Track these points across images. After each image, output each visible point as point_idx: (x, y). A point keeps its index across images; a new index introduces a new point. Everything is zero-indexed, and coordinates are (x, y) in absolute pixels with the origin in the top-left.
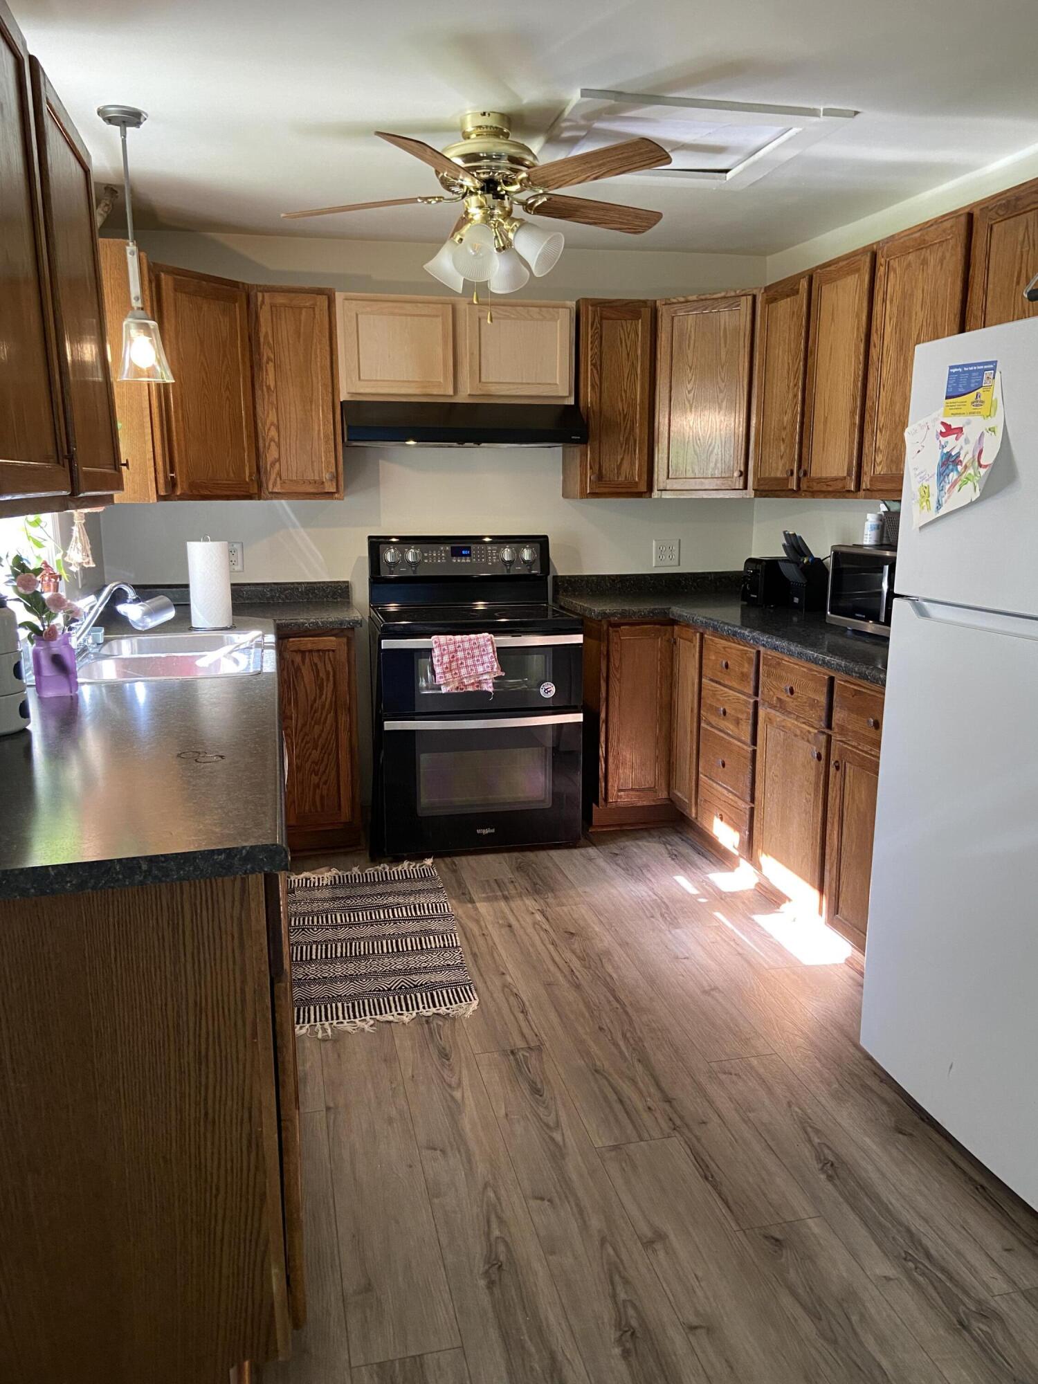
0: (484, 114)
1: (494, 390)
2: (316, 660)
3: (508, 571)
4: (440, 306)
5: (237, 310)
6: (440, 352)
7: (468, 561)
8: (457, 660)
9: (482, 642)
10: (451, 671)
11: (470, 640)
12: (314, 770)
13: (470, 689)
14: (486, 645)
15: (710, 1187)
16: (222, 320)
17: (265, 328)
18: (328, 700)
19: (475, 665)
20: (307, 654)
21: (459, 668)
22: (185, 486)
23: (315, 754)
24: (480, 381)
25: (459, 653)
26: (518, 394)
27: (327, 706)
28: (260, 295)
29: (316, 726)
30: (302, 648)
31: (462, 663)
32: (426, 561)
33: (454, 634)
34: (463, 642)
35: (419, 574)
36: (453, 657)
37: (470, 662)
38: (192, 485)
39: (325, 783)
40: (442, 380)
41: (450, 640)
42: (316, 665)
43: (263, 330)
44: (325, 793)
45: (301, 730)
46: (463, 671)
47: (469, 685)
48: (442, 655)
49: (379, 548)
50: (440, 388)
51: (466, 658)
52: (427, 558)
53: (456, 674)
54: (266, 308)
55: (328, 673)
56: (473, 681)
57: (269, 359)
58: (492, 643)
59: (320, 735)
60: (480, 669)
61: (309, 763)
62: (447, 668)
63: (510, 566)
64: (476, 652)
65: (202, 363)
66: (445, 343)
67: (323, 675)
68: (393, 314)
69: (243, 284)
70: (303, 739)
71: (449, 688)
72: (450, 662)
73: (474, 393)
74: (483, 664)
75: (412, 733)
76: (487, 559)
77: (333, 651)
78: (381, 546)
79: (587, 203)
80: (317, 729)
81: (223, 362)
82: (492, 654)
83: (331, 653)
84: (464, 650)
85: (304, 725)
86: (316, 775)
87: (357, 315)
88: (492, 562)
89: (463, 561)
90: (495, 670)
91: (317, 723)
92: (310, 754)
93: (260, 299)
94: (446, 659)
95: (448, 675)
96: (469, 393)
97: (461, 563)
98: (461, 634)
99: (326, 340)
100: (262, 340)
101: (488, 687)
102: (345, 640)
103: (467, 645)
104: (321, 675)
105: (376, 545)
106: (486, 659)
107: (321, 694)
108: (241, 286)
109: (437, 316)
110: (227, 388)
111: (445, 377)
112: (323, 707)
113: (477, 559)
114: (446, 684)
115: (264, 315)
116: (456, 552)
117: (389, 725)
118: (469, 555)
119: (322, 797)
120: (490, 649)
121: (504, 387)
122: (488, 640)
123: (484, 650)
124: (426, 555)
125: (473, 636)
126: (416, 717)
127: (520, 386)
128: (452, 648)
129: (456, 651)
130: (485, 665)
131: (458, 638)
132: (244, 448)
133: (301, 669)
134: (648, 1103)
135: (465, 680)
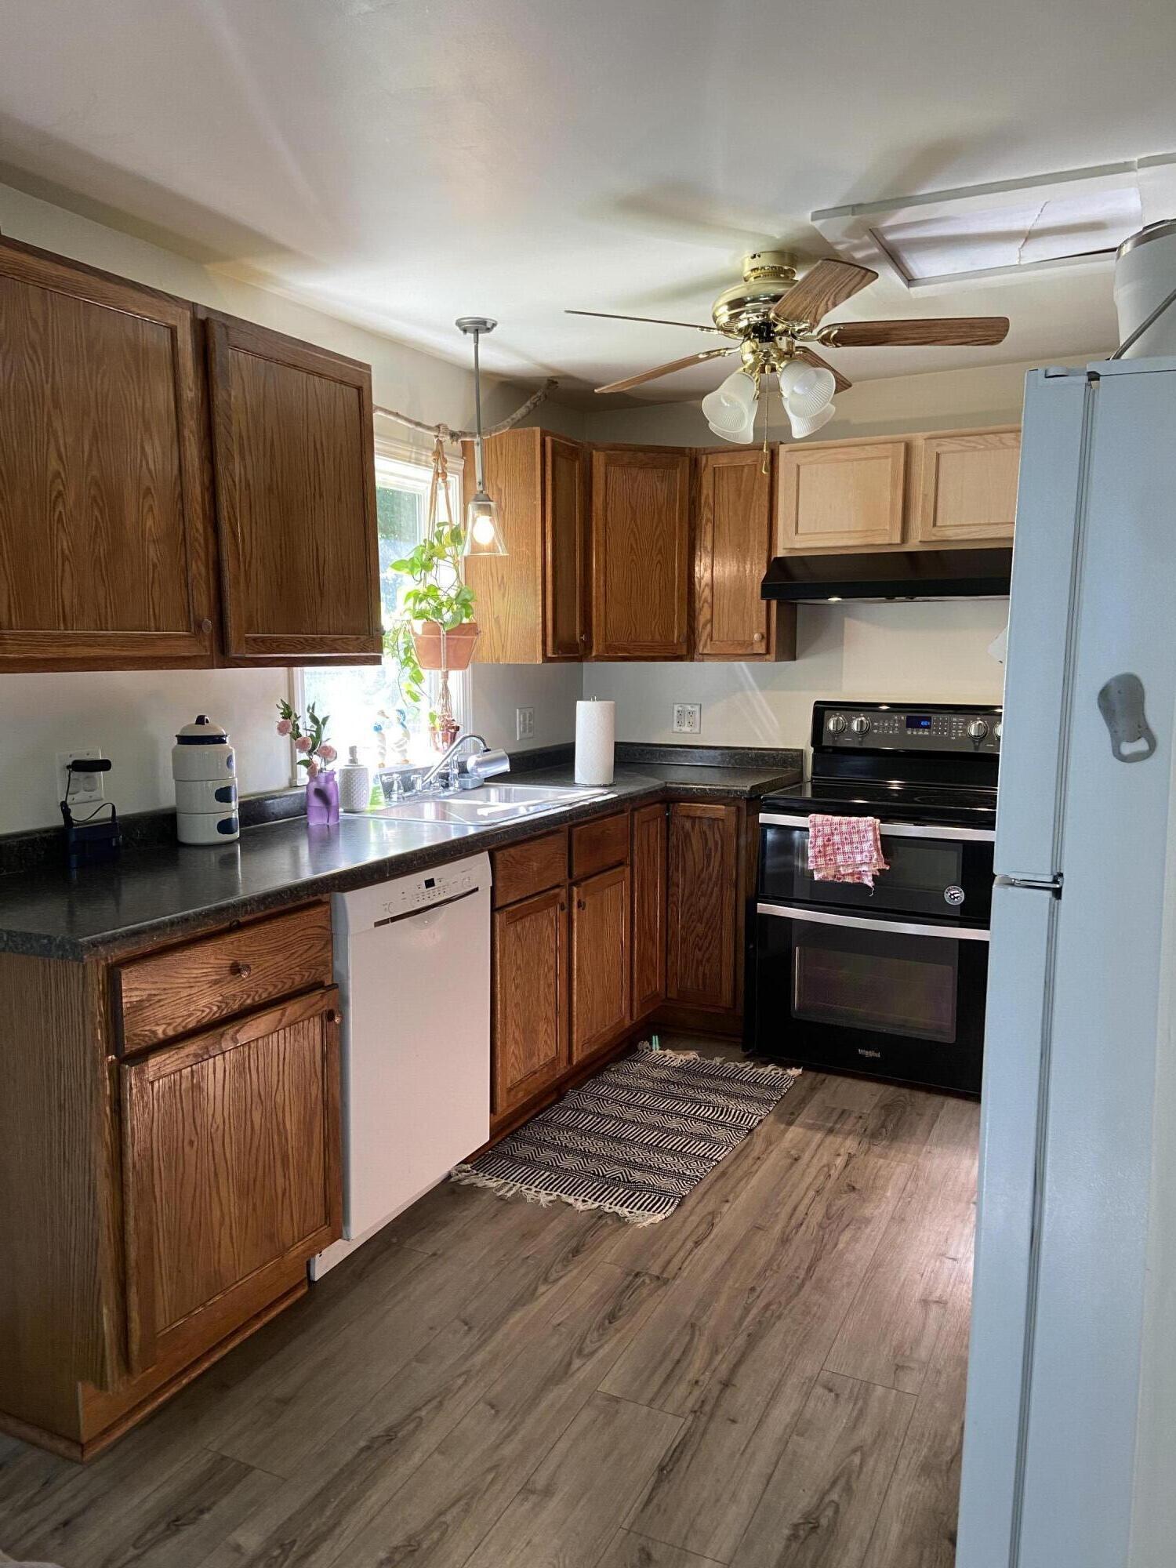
0: (754, 257)
1: (951, 534)
2: (705, 828)
3: (976, 748)
4: (890, 446)
5: (678, 475)
6: (889, 497)
7: (926, 733)
8: (833, 844)
9: (862, 826)
10: (825, 856)
11: (849, 823)
12: (697, 945)
13: (849, 880)
14: (866, 831)
15: (653, 1479)
16: (659, 487)
17: (707, 490)
18: (716, 872)
19: (853, 853)
20: (697, 820)
21: (834, 853)
22: (601, 647)
23: (700, 928)
24: (935, 525)
25: (835, 837)
26: (981, 537)
27: (714, 879)
28: (704, 458)
29: (703, 898)
30: (692, 814)
31: (838, 849)
32: (876, 731)
33: (835, 814)
34: (840, 824)
35: (864, 746)
36: (829, 840)
37: (847, 848)
38: (609, 647)
39: (708, 960)
40: (888, 527)
41: (827, 820)
42: (705, 833)
43: (705, 492)
44: (707, 972)
45: (687, 900)
46: (840, 858)
47: (848, 874)
48: (816, 837)
49: (823, 714)
50: (884, 536)
51: (843, 843)
52: (878, 728)
53: (830, 860)
54: (709, 470)
55: (716, 843)
56: (850, 871)
57: (708, 520)
58: (875, 829)
59: (705, 909)
60: (858, 858)
61: (694, 935)
62: (820, 852)
63: (979, 742)
64: (855, 838)
65: (632, 531)
66: (894, 486)
67: (711, 843)
68: (838, 461)
69: (690, 449)
70: (689, 910)
71: (820, 875)
72: (824, 846)
73: (925, 540)
74: (862, 852)
75: (789, 921)
76: (950, 732)
77: (723, 820)
78: (827, 713)
79: (893, 324)
80: (703, 901)
81: (657, 526)
82: (871, 842)
83: (720, 822)
84: (841, 833)
85: (691, 894)
86: (700, 950)
87: (798, 467)
88: (957, 737)
89: (920, 733)
90: (874, 861)
91: (703, 895)
92: (695, 927)
93: (704, 462)
94: (820, 841)
95: (821, 861)
96: (920, 539)
97: (917, 735)
98: (843, 815)
99: (765, 497)
100: (703, 502)
101: (868, 881)
102: (733, 809)
103: (844, 828)
104: (709, 843)
105: (822, 710)
106: (866, 846)
107: (709, 866)
108: (687, 451)
109: (887, 457)
110: (660, 551)
111: (892, 524)
112: (710, 879)
113: (937, 731)
114: (819, 870)
115: (707, 479)
116: (912, 723)
117: (763, 908)
118: (928, 727)
119: (704, 974)
120: (870, 835)
121: (965, 530)
122: (870, 825)
123: (864, 837)
124: (876, 724)
125: (854, 819)
126: (795, 904)
127: (984, 528)
128: (827, 830)
129: (832, 834)
130: (865, 854)
131: (837, 819)
132: (674, 611)
133: (690, 837)
134: (702, 1378)
135: (841, 869)
